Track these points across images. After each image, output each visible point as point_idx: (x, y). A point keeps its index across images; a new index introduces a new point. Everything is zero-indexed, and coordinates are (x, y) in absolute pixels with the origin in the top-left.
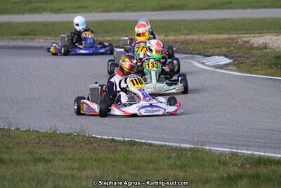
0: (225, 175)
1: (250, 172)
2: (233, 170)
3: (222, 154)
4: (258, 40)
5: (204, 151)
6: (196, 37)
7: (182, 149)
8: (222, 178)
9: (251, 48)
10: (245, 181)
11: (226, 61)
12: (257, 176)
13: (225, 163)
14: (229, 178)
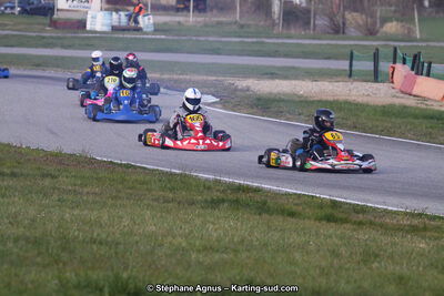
0: (209, 199)
1: (231, 197)
2: (216, 195)
3: (207, 180)
4: (242, 83)
5: (191, 176)
6: (188, 77)
7: (172, 174)
8: (206, 201)
9: (236, 89)
10: (226, 205)
11: (214, 99)
12: (237, 201)
13: (209, 188)
14: (213, 201)
